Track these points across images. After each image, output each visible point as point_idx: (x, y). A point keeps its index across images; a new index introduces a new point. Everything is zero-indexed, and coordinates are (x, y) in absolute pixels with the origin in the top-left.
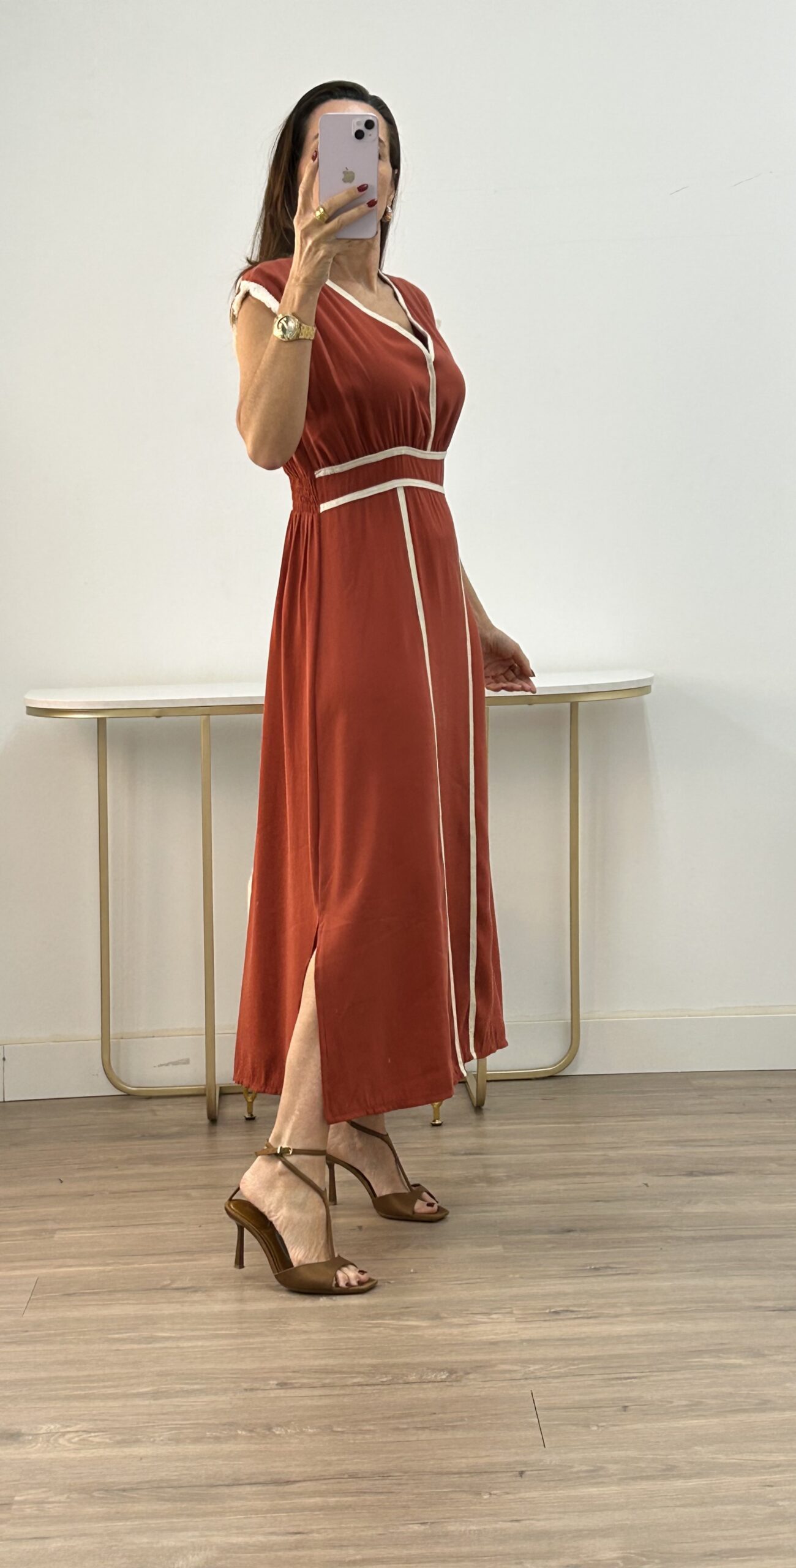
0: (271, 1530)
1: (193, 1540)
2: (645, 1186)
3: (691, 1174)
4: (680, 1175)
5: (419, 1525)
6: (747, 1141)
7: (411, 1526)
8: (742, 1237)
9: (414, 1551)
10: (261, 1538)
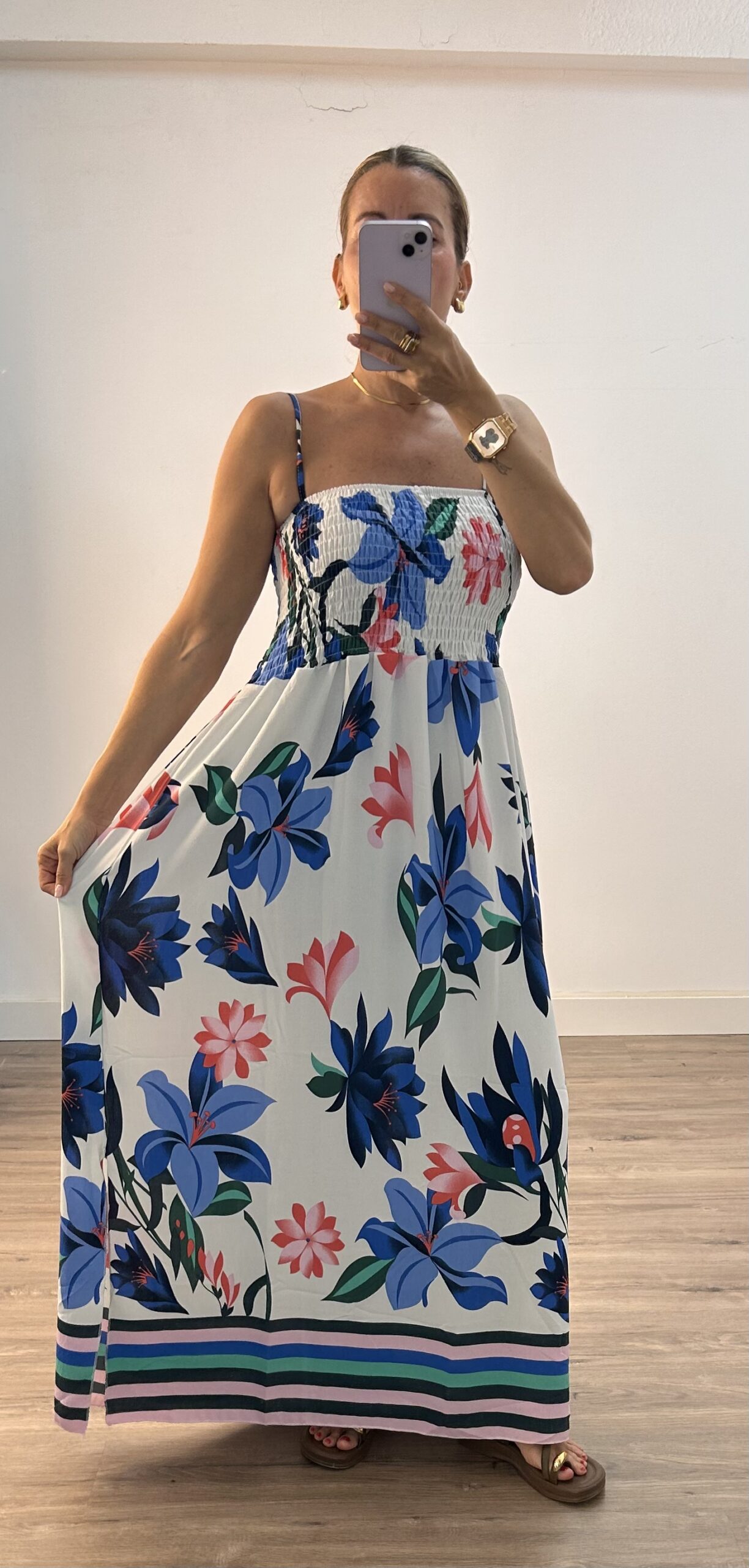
0: (297, 1518)
1: (233, 1527)
2: (590, 1152)
3: (624, 1138)
4: (616, 1139)
5: (413, 1519)
6: (666, 1105)
7: (406, 1521)
8: (663, 1207)
9: (408, 1550)
10: (287, 1529)
